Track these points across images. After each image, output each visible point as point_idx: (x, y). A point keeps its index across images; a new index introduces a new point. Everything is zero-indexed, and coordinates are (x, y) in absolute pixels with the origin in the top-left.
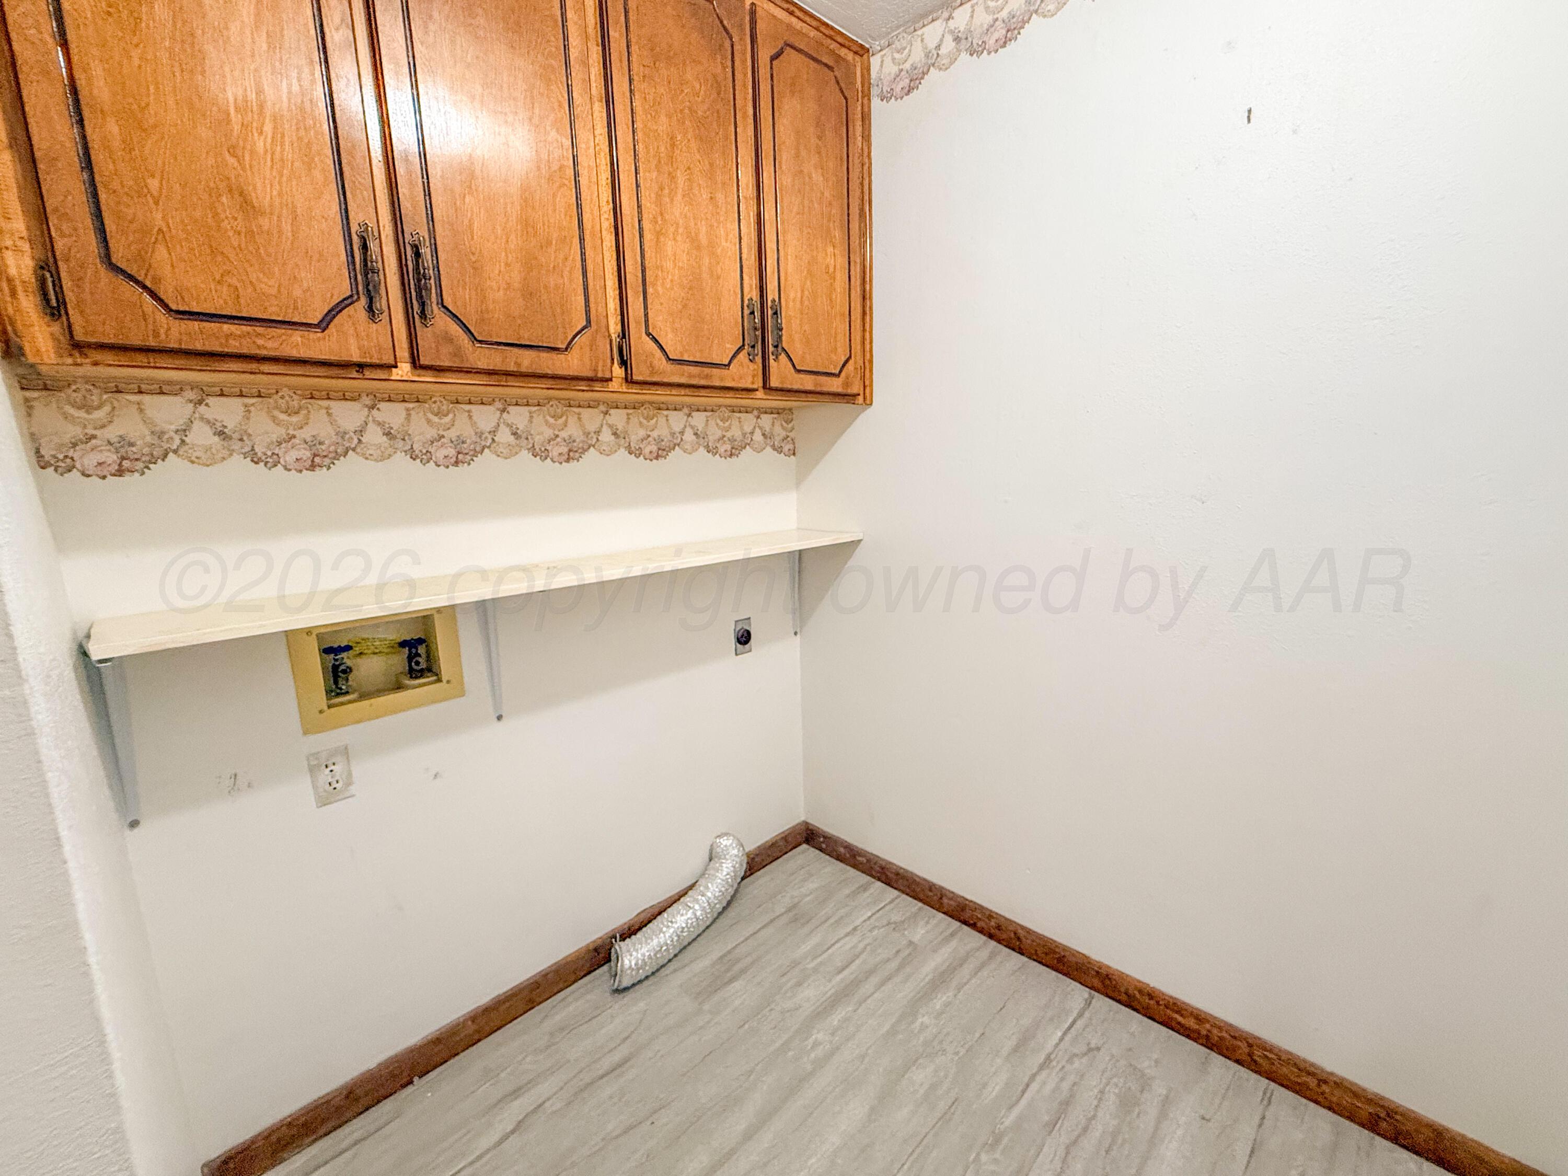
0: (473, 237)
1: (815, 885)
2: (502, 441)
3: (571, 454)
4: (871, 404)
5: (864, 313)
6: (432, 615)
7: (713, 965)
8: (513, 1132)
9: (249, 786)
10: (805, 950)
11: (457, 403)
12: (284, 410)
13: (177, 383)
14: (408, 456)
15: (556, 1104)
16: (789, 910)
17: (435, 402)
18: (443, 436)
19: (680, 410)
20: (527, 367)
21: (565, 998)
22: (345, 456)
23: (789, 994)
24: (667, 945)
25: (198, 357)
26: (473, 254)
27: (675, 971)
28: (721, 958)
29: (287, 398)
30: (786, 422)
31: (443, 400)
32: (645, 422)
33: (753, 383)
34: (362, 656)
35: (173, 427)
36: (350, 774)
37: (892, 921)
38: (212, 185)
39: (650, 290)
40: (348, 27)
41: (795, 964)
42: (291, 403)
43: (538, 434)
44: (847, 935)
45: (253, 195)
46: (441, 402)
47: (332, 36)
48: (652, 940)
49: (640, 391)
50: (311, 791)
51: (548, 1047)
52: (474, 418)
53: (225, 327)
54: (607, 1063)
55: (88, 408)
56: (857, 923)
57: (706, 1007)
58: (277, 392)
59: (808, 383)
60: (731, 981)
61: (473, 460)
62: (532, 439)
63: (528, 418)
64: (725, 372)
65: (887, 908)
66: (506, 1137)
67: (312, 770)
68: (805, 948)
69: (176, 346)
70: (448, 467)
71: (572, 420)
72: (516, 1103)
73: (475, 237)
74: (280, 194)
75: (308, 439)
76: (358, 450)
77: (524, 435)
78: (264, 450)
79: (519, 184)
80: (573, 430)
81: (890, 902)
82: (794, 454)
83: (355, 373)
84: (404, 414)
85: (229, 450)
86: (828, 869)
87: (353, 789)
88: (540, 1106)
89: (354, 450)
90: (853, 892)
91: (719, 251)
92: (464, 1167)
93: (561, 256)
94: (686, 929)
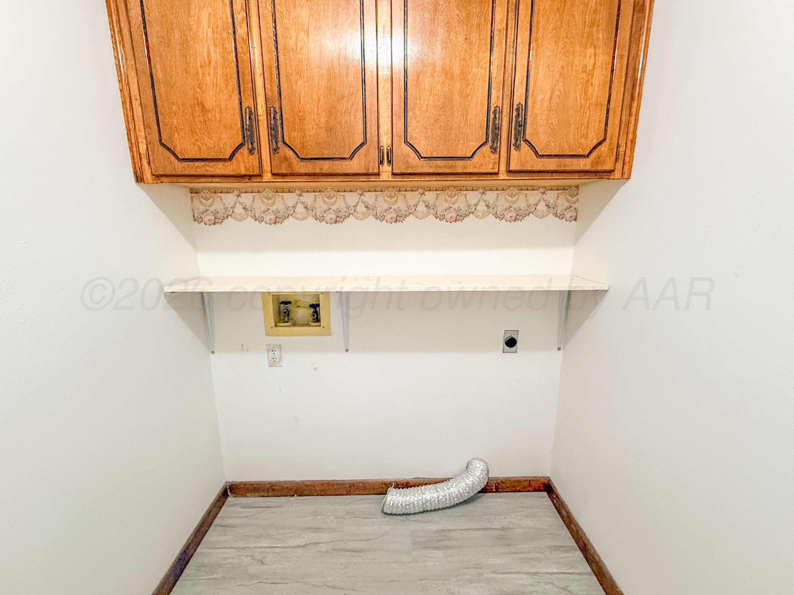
0: (300, 102)
1: (532, 524)
2: (359, 211)
3: (398, 218)
4: (628, 178)
5: (632, 98)
6: (319, 295)
7: (436, 532)
8: (302, 547)
9: (247, 350)
10: (492, 563)
11: (339, 191)
12: (266, 198)
13: (232, 188)
14: (314, 218)
15: (323, 548)
16: (503, 529)
17: (328, 192)
18: (330, 209)
19: (476, 190)
20: (326, 171)
21: (364, 499)
22: (288, 218)
23: (461, 583)
24: (414, 504)
25: (189, 177)
26: (300, 112)
27: (416, 521)
28: (443, 531)
29: (268, 192)
30: (570, 196)
31: (332, 190)
32: (449, 199)
33: (493, 169)
34: (299, 307)
35: (230, 206)
36: (281, 357)
37: (569, 589)
38: (192, 103)
39: (410, 114)
40: (244, 10)
41: (479, 566)
42: (269, 195)
43: (380, 207)
44: (527, 573)
45: (206, 104)
46: (331, 191)
47: (237, 18)
48: (407, 496)
49: (402, 180)
50: (267, 359)
51: (341, 518)
52: (346, 199)
53: (196, 163)
54: (351, 545)
55: (206, 199)
56: (541, 570)
57: (414, 553)
58: (264, 190)
59: (552, 164)
60: (437, 548)
61: (344, 221)
62: (376, 210)
63: (375, 199)
64: (468, 162)
65: (573, 576)
66: (298, 547)
67: (268, 350)
68: (493, 561)
69: (180, 173)
70: (331, 224)
71: (401, 199)
72: (313, 534)
73: (301, 103)
74: (215, 102)
75: (274, 210)
76: (293, 215)
77: (371, 208)
78: (258, 215)
79: (327, 67)
80: (401, 204)
81: (578, 574)
82: (575, 220)
83: (247, 179)
84: (313, 198)
85: (247, 215)
86: (550, 520)
87: (281, 364)
88: (318, 543)
89: (292, 215)
90: (555, 546)
91: (469, 77)
92: (280, 547)
93: (350, 103)
94: (429, 502)
